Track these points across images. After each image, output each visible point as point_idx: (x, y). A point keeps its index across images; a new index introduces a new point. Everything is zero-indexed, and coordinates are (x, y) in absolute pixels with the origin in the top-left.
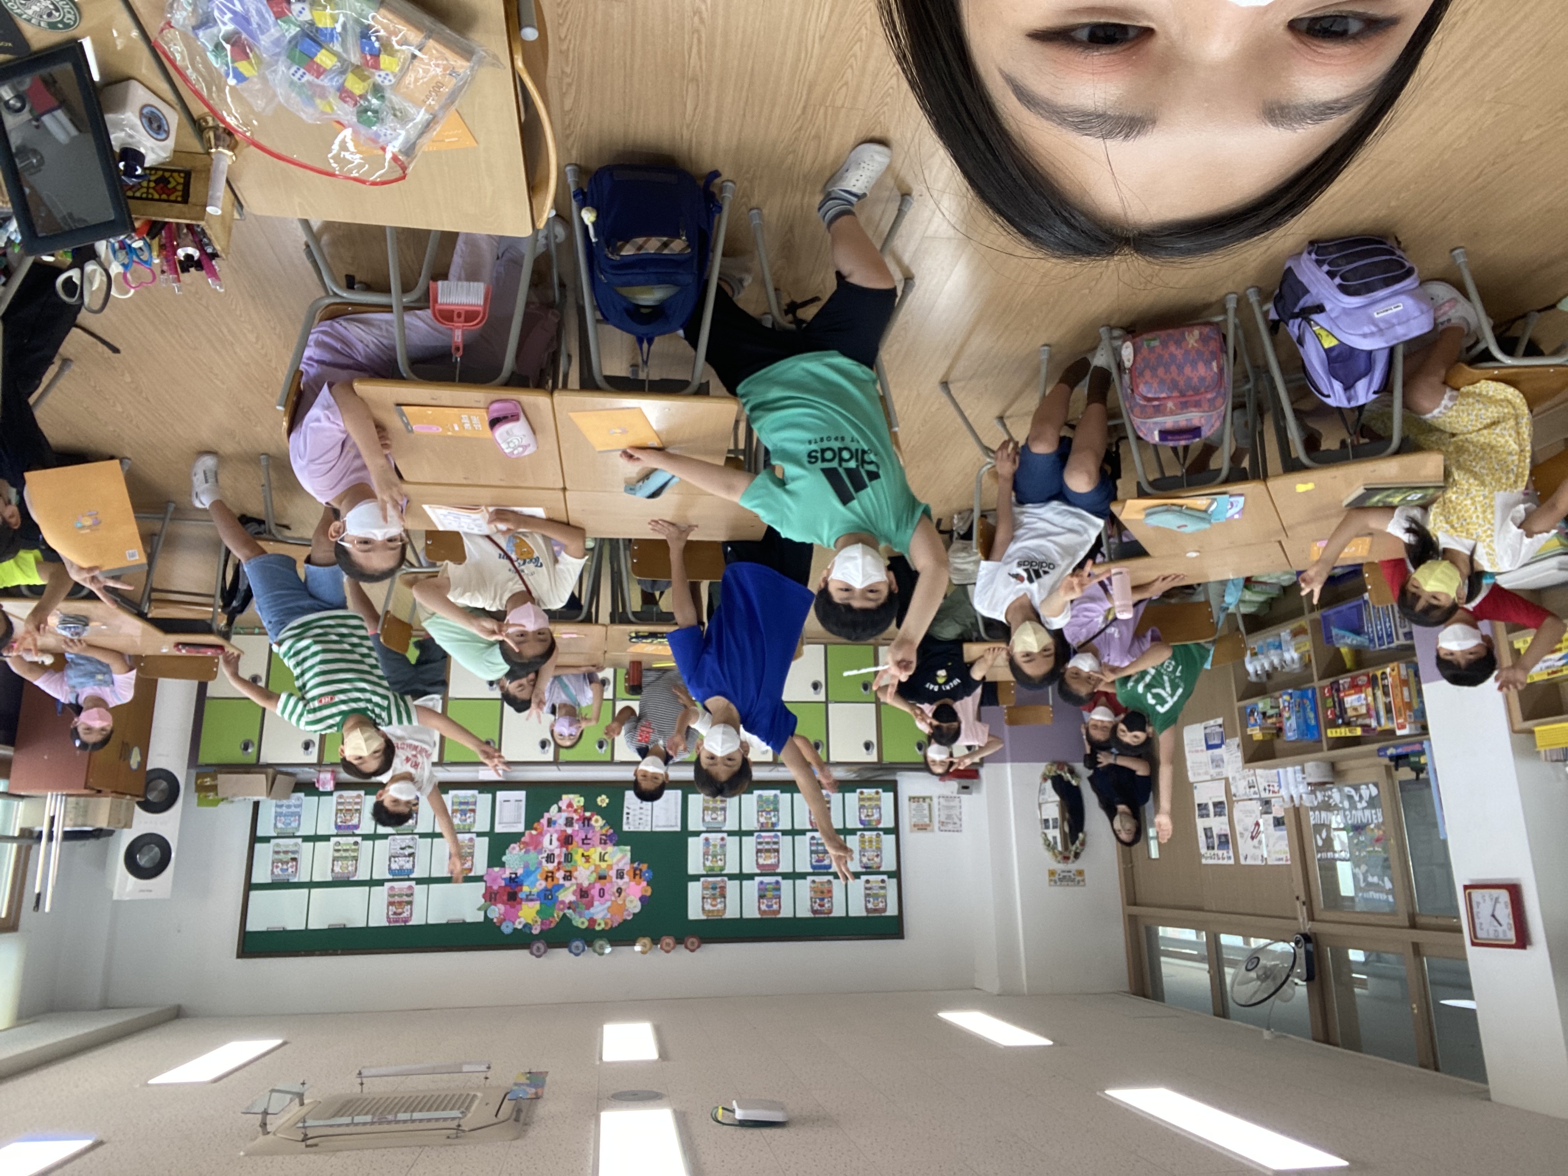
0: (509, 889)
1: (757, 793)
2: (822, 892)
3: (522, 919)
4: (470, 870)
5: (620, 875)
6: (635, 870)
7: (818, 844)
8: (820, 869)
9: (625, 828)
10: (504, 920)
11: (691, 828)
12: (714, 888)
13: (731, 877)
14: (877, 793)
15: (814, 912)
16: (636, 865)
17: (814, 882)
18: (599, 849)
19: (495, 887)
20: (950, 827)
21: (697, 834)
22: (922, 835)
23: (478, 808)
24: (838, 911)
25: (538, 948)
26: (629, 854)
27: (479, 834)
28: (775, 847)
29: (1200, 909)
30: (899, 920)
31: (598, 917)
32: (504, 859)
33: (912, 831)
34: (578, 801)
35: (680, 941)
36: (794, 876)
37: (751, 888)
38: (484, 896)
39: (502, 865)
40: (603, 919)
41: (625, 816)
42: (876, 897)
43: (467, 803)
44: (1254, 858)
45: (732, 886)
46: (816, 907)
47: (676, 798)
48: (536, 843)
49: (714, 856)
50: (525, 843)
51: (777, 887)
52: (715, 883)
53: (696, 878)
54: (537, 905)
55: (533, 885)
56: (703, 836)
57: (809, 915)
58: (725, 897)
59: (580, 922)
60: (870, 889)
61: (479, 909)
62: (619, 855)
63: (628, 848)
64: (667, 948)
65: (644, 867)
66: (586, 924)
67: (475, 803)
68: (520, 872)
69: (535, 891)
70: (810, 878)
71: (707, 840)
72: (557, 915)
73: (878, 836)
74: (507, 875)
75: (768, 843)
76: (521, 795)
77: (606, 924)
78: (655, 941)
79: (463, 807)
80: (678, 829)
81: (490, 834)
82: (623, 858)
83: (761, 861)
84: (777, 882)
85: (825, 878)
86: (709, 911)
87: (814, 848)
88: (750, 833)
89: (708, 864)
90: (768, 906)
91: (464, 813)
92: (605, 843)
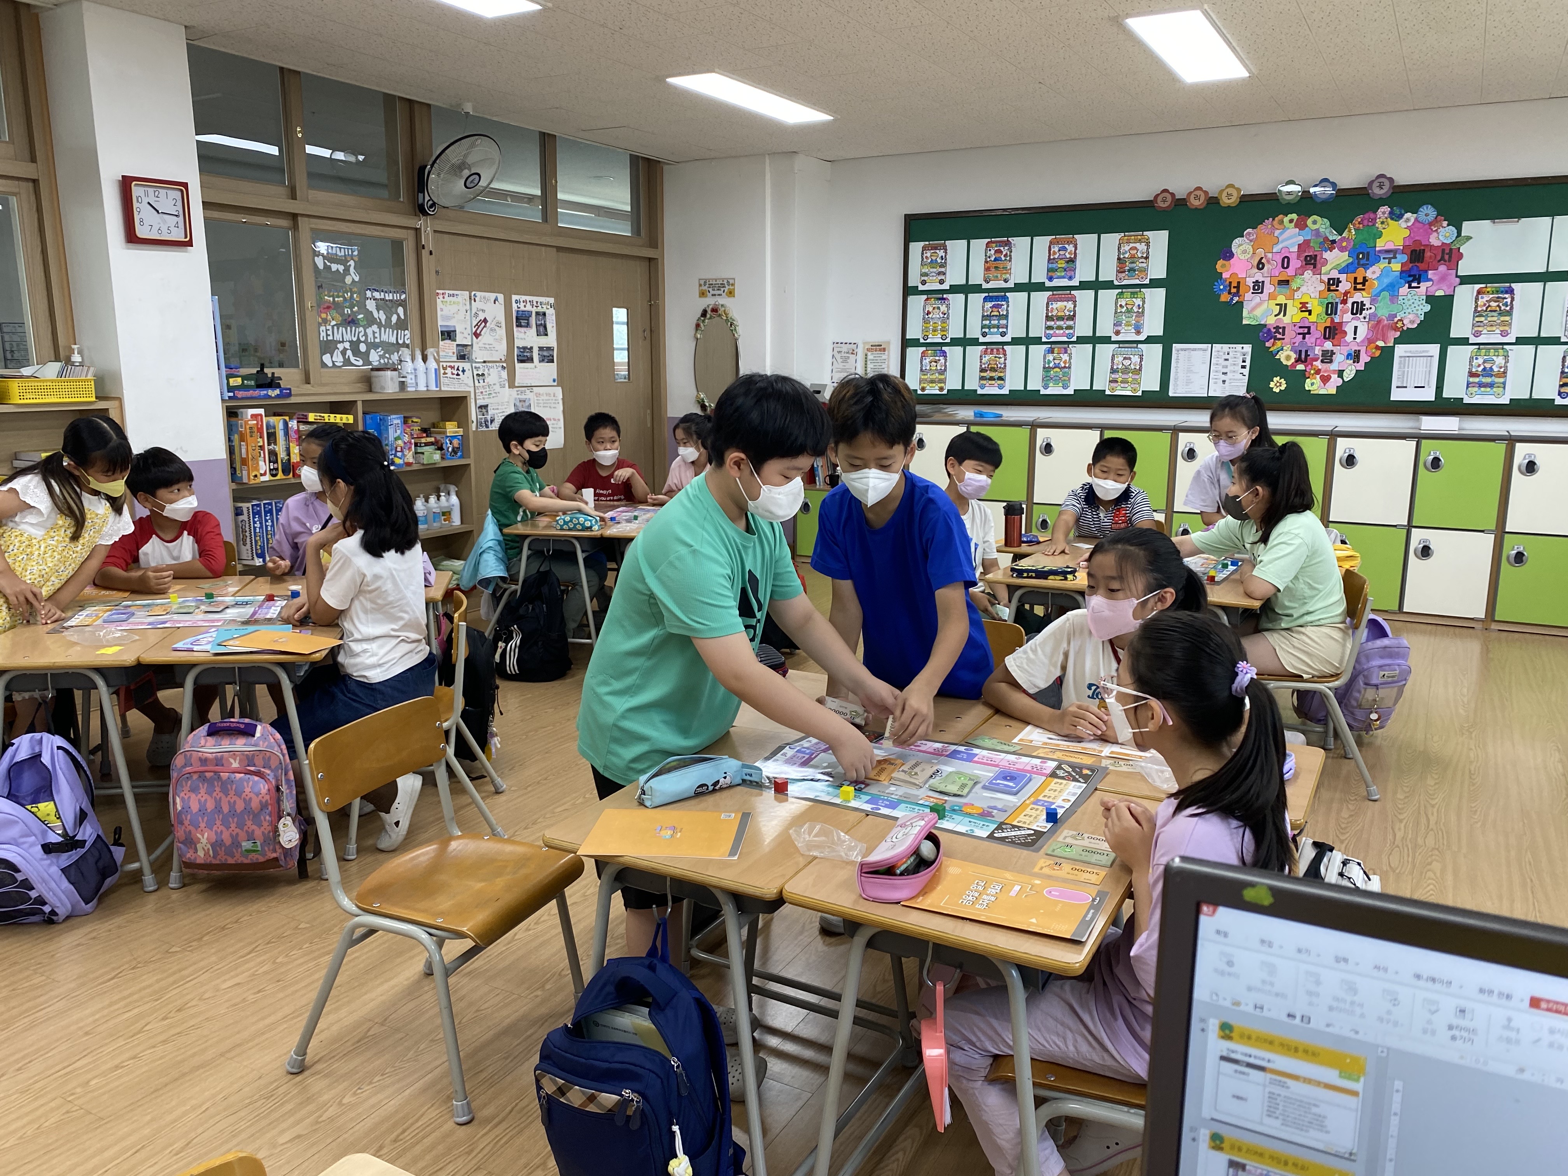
0: (1422, 266)
1: (1070, 391)
2: (996, 268)
3: (1404, 225)
4: (1479, 292)
5: (1258, 287)
6: (1237, 294)
7: (998, 327)
8: (997, 296)
9: (1248, 348)
10: (1431, 224)
11: (1158, 348)
12: (1132, 270)
13: (1109, 285)
14: (923, 389)
15: (1008, 244)
16: (1236, 299)
17: (1006, 281)
18: (1286, 320)
19: (1442, 268)
20: (845, 348)
21: (1150, 340)
22: (876, 339)
23: (1464, 378)
24: (979, 245)
25: (1381, 187)
26: (1245, 313)
27: (1464, 341)
28: (1051, 323)
29: (559, 249)
30: (908, 239)
31: (1292, 230)
32: (1428, 308)
33: (889, 343)
34: (1313, 385)
35: (1180, 203)
36: (1029, 287)
37: (1084, 272)
38: (1460, 256)
39: (1430, 299)
40: (1285, 229)
41: (1248, 364)
42: (933, 263)
43: (1481, 385)
44: (486, 300)
45: (1108, 273)
46: (1005, 250)
47: (1176, 385)
48: (1378, 327)
49: (1129, 311)
50: (1396, 329)
51: (1051, 273)
52: (1131, 277)
53: (1155, 283)
54: (1380, 244)
55: (1384, 273)
56: (1142, 337)
57: (1014, 240)
58: (1119, 259)
59: (1319, 224)
60: (939, 273)
61: (1469, 238)
62: (1258, 312)
63: (1245, 322)
64: (1198, 193)
65: (1225, 297)
66: (1309, 222)
67: (1468, 385)
68: (1404, 290)
69: (1383, 264)
70: (1010, 284)
71: (1138, 332)
72: (1351, 232)
73: (926, 337)
74: (1424, 286)
75: (1060, 328)
76: (1396, 395)
77: (1281, 222)
78: (1213, 201)
79: (1488, 380)
80: (1175, 346)
81: (1445, 341)
82: (1253, 309)
83: (1070, 305)
84: (1050, 279)
85: (992, 285)
86: (1140, 241)
87: (1003, 322)
88: (1082, 340)
89: (1138, 302)
90: (1065, 249)
91: (1488, 372)
92: (1277, 328)
